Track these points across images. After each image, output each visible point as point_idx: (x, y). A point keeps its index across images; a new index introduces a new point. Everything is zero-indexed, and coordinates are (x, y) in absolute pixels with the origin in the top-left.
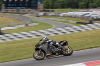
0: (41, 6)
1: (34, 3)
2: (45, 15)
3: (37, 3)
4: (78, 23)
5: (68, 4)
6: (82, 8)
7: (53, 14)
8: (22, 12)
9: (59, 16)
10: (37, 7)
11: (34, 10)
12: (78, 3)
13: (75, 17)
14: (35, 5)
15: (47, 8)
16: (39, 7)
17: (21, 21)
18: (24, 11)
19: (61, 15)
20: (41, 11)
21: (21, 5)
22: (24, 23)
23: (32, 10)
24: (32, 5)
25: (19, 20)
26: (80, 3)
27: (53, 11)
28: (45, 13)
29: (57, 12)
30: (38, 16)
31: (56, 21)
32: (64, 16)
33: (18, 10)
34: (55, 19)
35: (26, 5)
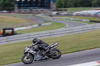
0: (53, 5)
1: (47, 3)
2: (58, 14)
3: (50, 3)
4: (91, 21)
5: (81, 3)
6: (95, 6)
7: (66, 13)
8: (35, 12)
9: (72, 15)
10: (50, 6)
11: (47, 10)
12: (91, 2)
13: (89, 15)
14: (48, 5)
15: (60, 7)
16: (52, 6)
17: (35, 21)
18: (37, 11)
19: (74, 14)
20: (54, 11)
21: (34, 5)
22: (37, 22)
23: (45, 10)
24: (45, 4)
25: (32, 20)
26: (93, 2)
27: (66, 10)
28: (58, 12)
29: (69, 11)
30: (51, 16)
31: (70, 20)
32: (77, 15)
33: (31, 10)
34: (68, 18)
35: (39, 4)
